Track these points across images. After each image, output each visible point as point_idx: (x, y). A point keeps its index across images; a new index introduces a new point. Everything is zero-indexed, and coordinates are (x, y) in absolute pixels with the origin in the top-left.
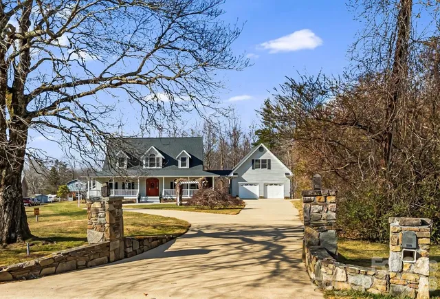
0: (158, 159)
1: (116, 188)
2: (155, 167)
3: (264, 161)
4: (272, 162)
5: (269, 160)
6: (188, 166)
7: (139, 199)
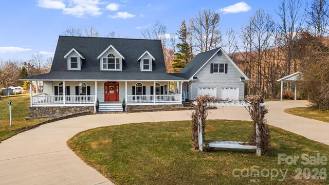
0: (118, 60)
1: (68, 93)
2: (115, 70)
3: (222, 65)
4: (228, 67)
5: (226, 65)
6: (150, 69)
7: (97, 107)
